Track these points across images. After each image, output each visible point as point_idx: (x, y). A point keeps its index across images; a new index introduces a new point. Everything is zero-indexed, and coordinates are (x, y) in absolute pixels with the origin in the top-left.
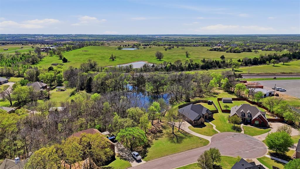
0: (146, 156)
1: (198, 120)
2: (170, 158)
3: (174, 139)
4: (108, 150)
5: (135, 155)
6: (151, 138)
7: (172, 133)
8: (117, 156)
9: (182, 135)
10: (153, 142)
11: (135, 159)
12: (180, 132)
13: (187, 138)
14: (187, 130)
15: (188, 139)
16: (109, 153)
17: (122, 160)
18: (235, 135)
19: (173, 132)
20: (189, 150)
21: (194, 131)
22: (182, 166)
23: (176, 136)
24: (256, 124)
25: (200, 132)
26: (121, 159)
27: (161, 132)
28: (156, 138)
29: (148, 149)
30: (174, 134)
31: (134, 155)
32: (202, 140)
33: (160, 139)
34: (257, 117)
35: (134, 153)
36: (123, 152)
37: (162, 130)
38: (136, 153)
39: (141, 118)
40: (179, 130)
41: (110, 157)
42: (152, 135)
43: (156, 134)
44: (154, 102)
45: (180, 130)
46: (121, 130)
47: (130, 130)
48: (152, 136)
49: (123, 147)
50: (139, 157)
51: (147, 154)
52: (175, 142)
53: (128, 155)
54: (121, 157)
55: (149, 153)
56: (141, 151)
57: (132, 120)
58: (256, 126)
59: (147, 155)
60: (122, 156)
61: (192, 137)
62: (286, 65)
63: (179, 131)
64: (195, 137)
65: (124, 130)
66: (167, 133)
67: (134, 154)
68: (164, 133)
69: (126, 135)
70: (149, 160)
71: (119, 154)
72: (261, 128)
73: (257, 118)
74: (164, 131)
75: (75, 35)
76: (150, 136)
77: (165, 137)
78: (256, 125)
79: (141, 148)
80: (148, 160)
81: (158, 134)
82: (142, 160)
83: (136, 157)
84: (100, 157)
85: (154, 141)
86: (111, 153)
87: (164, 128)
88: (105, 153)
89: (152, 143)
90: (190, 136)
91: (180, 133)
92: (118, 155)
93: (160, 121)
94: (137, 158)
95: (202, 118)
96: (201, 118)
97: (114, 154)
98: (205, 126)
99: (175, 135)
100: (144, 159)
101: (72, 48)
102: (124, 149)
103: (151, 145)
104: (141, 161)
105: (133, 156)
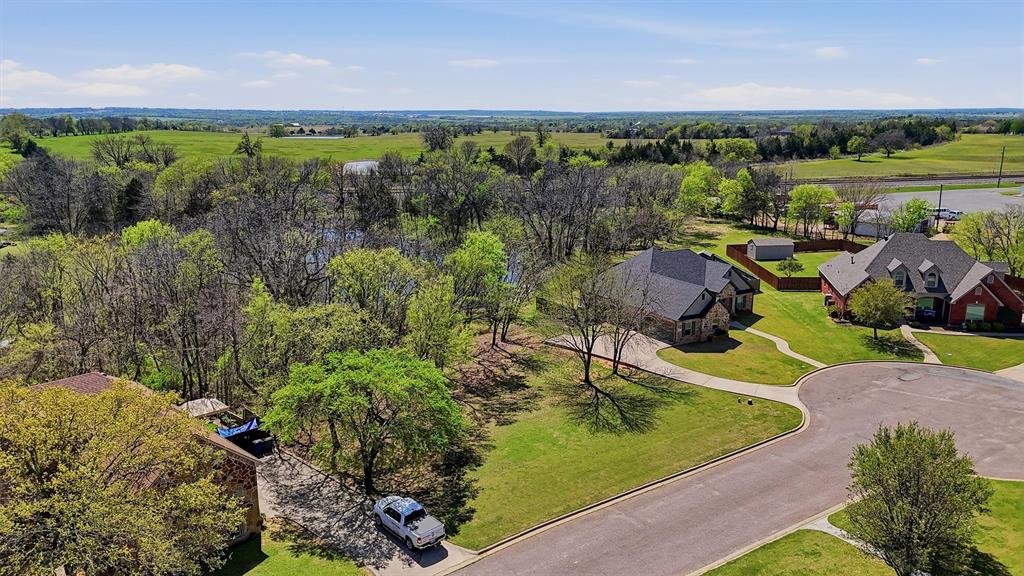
0: (470, 519)
1: (702, 315)
2: (623, 516)
3: (601, 411)
4: (200, 492)
5: (397, 516)
6: (476, 418)
7: (581, 387)
8: (276, 536)
9: (635, 391)
10: (492, 435)
11: (404, 543)
12: (623, 377)
13: (671, 403)
14: (660, 366)
15: (680, 407)
16: (207, 520)
17: (305, 556)
18: (906, 371)
19: (587, 380)
20: (713, 459)
21: (693, 367)
22: (722, 562)
23: (607, 395)
24: (969, 321)
25: (729, 370)
26: (297, 550)
27: (515, 384)
28: (503, 414)
29: (469, 474)
30: (597, 390)
31: (388, 520)
32: (756, 405)
33: (521, 416)
34: (980, 285)
35: (392, 506)
36: (311, 508)
37: (522, 374)
38: (405, 505)
39: (413, 304)
40: (615, 368)
41: (219, 542)
42: (474, 403)
43: (493, 395)
44: (471, 234)
45: (620, 367)
46: (295, 369)
47: (352, 362)
48: (477, 407)
49: (307, 474)
50: (428, 528)
51: (470, 503)
52: (613, 429)
53: (349, 522)
54: (304, 540)
55: (480, 495)
56: (426, 492)
57: (365, 314)
58: (977, 328)
59: (473, 511)
60: (307, 533)
61: (697, 394)
62: (894, 158)
63: (615, 372)
64: (712, 396)
65: (315, 366)
66: (557, 388)
67: (389, 511)
68: (540, 389)
69: (328, 392)
70: (495, 541)
71: (287, 520)
72: (1003, 338)
73: (978, 293)
74: (533, 380)
75: (106, 109)
76: (468, 409)
77: (552, 405)
78: (974, 326)
79: (424, 475)
80: (485, 538)
81: (507, 397)
82: (444, 543)
83: (403, 531)
84: (126, 550)
85: (492, 428)
86: (223, 515)
87: (531, 365)
88: (179, 521)
89: (483, 439)
90: (687, 394)
91: (621, 383)
92: (277, 528)
93: (503, 339)
94: (414, 535)
95: (718, 308)
96: (711, 304)
97: (256, 521)
98: (735, 344)
99: (600, 395)
100: (457, 538)
101: (77, 126)
102: (316, 487)
103: (479, 451)
104: (442, 554)
105: (381, 527)
